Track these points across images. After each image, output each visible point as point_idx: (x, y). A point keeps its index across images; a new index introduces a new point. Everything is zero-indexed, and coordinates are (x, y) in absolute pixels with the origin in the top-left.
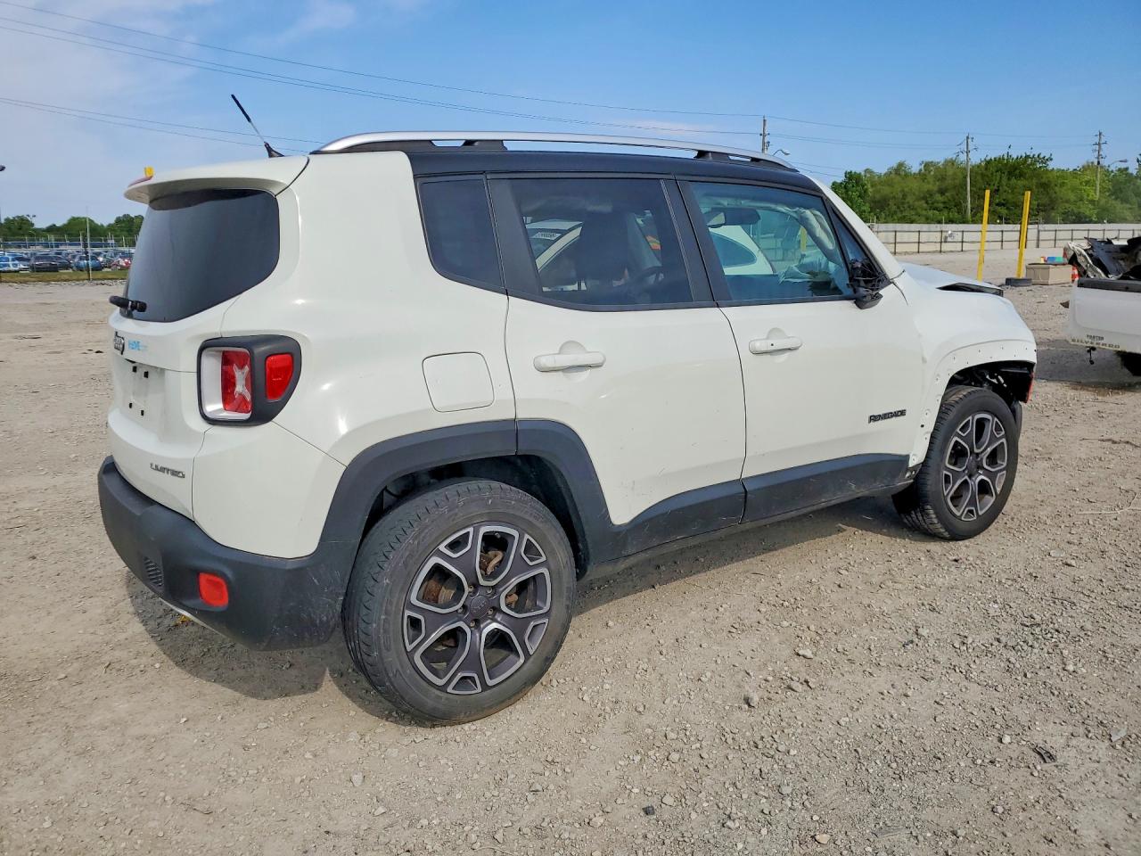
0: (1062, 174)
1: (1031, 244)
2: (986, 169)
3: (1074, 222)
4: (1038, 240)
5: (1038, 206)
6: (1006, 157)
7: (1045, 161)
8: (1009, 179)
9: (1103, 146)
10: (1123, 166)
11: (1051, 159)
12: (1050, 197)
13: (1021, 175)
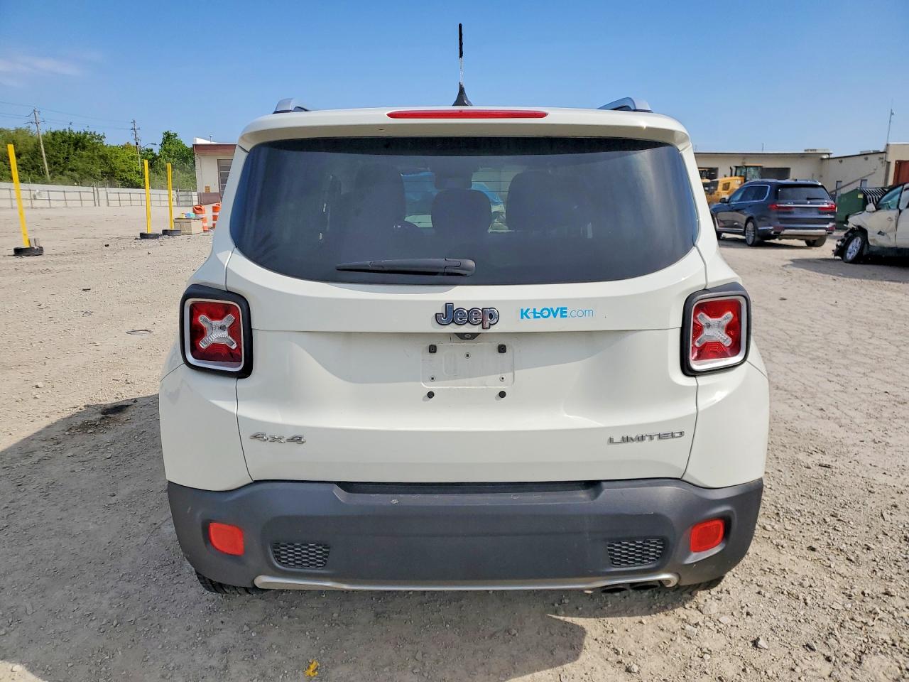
0: (113, 150)
1: (103, 203)
2: (53, 139)
3: (128, 187)
4: (108, 200)
5: (102, 172)
6: (67, 131)
7: (100, 138)
8: (76, 150)
9: (138, 131)
10: (149, 147)
11: (104, 137)
12: (110, 167)
13: (84, 148)
